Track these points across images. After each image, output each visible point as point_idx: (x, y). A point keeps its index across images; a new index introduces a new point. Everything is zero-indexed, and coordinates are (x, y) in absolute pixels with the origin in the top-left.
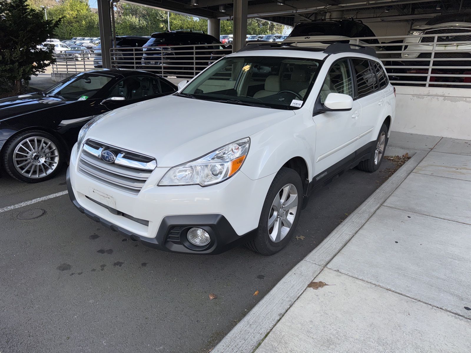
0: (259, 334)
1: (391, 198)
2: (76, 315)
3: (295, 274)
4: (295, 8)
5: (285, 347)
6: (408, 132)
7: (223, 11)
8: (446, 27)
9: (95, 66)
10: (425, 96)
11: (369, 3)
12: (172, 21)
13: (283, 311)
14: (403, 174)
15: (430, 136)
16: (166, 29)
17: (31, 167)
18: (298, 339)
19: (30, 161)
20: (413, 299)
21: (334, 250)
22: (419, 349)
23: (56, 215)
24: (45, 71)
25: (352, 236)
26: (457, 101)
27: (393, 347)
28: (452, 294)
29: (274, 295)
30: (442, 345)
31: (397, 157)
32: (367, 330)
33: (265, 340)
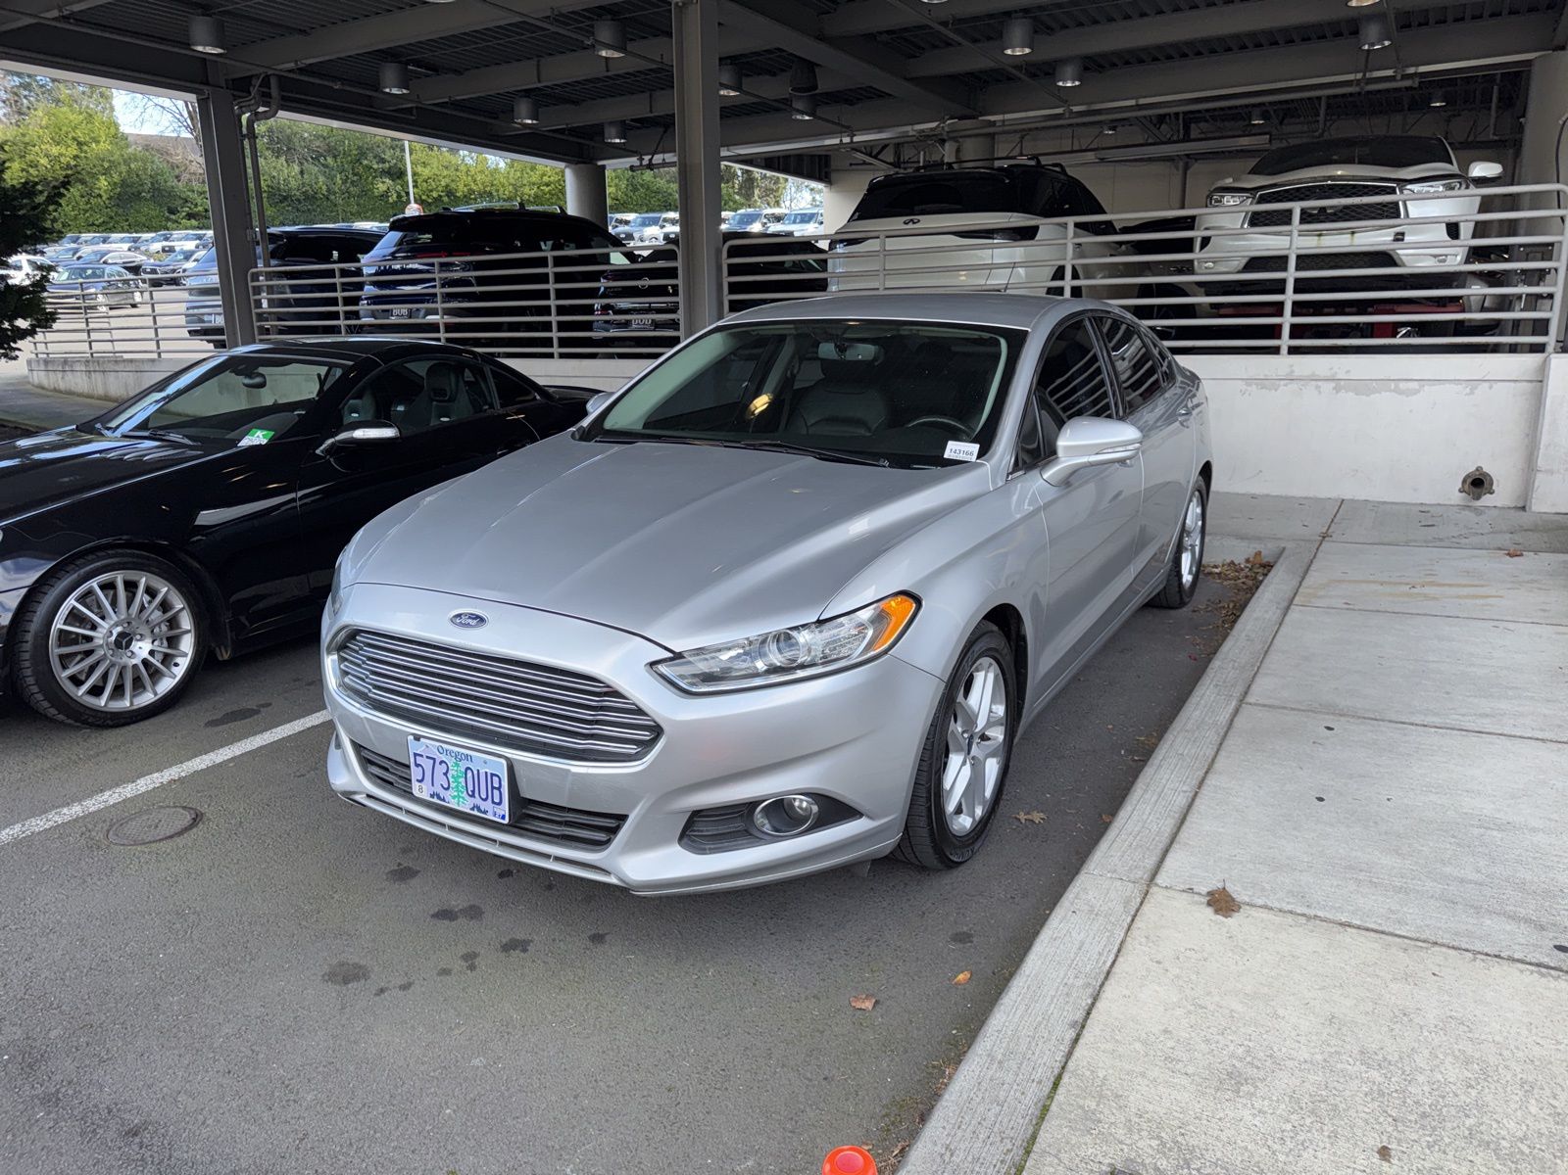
0: (1035, 1083)
1: (1259, 680)
2: (448, 1108)
3: (1074, 912)
4: (848, 127)
5: (1120, 1107)
6: (1240, 492)
7: (618, 141)
8: (1315, 179)
9: (190, 332)
10: (1282, 382)
11: (1071, 112)
12: (419, 169)
13: (1079, 1015)
14: (1270, 613)
15: (1306, 498)
16: (397, 197)
17: (105, 677)
18: (1146, 1082)
19: (105, 654)
20: (1417, 940)
21: (1157, 838)
22: (1476, 1066)
23: (241, 822)
24: (17, 353)
25: (1193, 793)
26: (1374, 393)
27: (1407, 1069)
28: (1513, 917)
29: (1036, 976)
30: (1529, 1046)
31: (1229, 565)
32: (1325, 1034)
33: (1056, 1097)
